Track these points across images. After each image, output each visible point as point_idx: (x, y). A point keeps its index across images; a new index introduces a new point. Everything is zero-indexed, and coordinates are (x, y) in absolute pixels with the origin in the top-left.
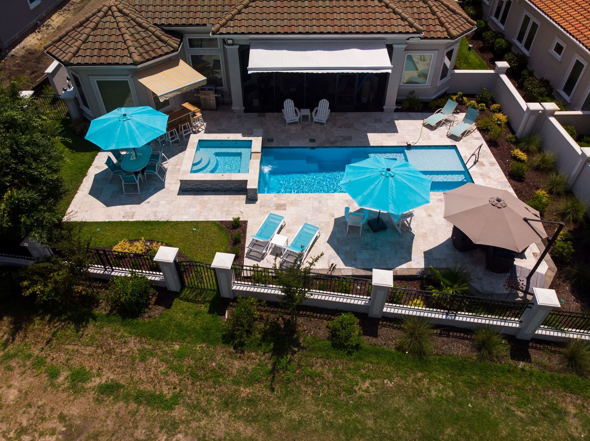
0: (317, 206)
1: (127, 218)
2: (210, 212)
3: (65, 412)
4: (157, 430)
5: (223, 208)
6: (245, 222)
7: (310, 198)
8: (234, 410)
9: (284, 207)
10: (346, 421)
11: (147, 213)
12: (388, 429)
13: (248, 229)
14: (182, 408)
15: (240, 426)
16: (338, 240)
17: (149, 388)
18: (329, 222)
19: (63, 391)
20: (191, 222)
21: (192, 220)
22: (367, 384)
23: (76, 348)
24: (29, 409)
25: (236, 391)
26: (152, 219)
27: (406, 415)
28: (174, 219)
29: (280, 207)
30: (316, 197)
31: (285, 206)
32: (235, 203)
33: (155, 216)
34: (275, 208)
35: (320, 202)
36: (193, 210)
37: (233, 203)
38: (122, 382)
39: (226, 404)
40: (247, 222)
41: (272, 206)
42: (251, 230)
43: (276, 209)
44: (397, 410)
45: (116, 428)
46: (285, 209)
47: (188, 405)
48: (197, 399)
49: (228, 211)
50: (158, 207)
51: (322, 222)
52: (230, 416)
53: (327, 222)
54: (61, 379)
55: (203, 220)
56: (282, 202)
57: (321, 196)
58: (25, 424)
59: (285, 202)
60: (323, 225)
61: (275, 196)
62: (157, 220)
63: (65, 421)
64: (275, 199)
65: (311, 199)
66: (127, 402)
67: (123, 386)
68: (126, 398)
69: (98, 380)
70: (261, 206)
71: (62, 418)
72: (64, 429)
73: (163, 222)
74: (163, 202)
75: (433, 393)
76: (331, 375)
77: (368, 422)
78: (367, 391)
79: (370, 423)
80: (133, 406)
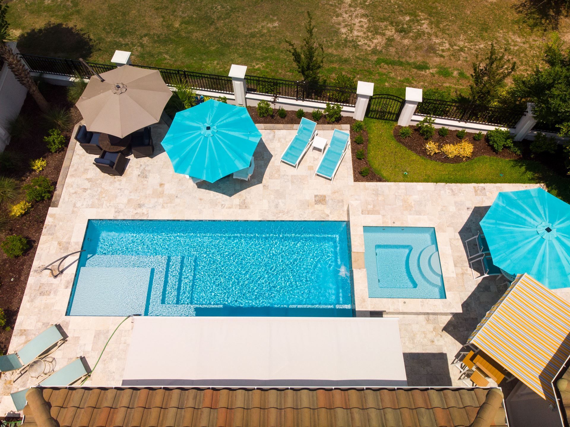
0: (280, 201)
1: (480, 188)
2: (396, 194)
3: (442, 59)
4: (383, 51)
5: (383, 198)
6: (356, 180)
7: (288, 212)
8: (340, 58)
9: (317, 198)
10: (272, 53)
11: (463, 194)
12: (249, 50)
13: (352, 171)
14: (372, 59)
15: (335, 52)
16: (263, 158)
17: (396, 67)
18: (270, 178)
19: (450, 68)
20: (412, 181)
21: (412, 183)
22: (257, 67)
23: (457, 87)
24: (465, 59)
25: (341, 66)
26: (453, 186)
27: (236, 55)
28: (431, 186)
29: (321, 200)
30: (281, 214)
31: (315, 201)
32: (372, 206)
33: (452, 190)
34: (327, 199)
35: (277, 206)
36: (416, 197)
37: (374, 206)
38: (416, 70)
39: (346, 61)
40: (355, 181)
41: (330, 201)
42: (349, 170)
43: (325, 196)
44: (241, 57)
45: (408, 52)
46: (316, 196)
47: (369, 60)
48: (365, 63)
49: (377, 195)
50: (456, 203)
51: (276, 179)
52: (342, 56)
53: (272, 179)
54: (455, 73)
55: (400, 183)
56: (319, 207)
57: (275, 216)
58: (462, 53)
59: (316, 206)
60: (276, 175)
61: (328, 216)
62: (448, 184)
63: (440, 55)
64: (327, 212)
65: (286, 211)
66: (407, 62)
67: (414, 68)
68: (408, 64)
69: (431, 71)
70: (342, 201)
71: (442, 56)
72: (437, 52)
73: (442, 182)
74: (452, 209)
75: (215, 62)
76: (280, 71)
77: (260, 53)
78: (257, 64)
79: (259, 52)
80: (403, 60)
